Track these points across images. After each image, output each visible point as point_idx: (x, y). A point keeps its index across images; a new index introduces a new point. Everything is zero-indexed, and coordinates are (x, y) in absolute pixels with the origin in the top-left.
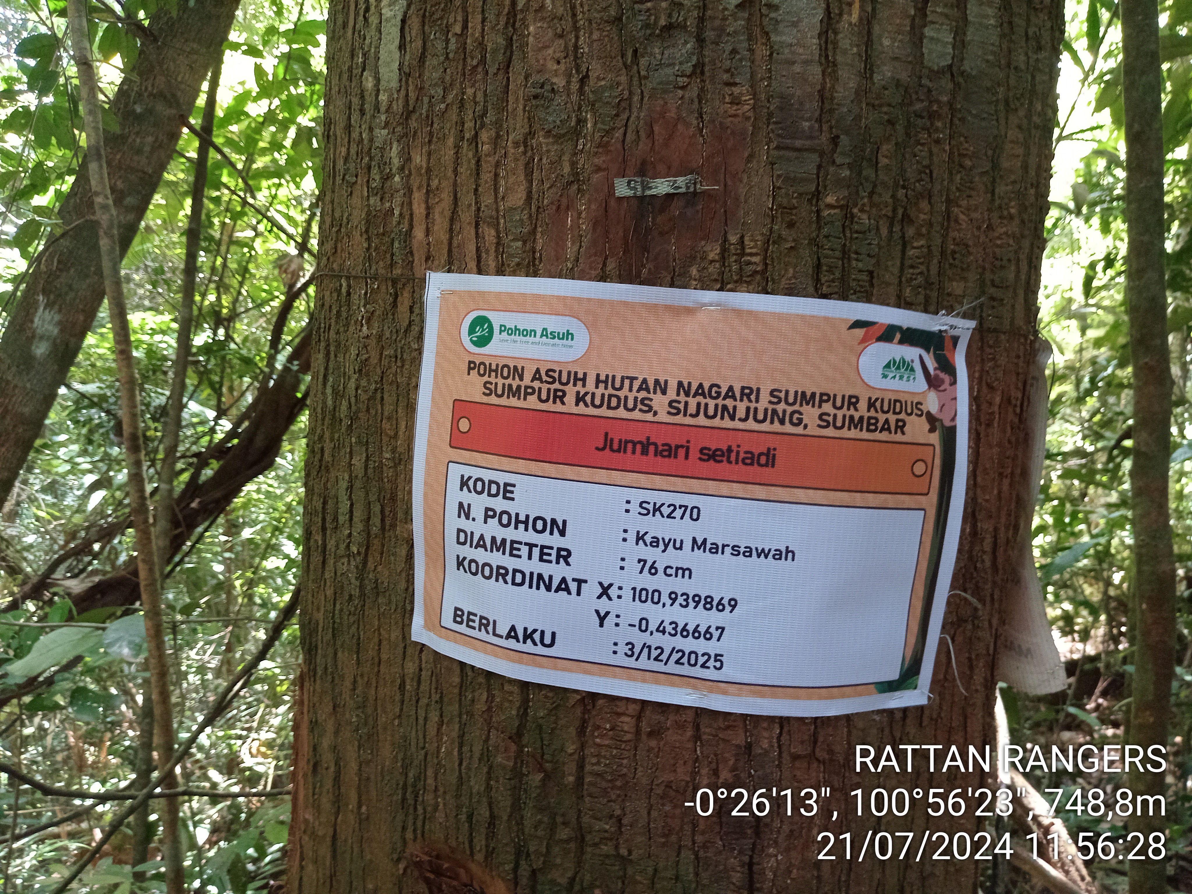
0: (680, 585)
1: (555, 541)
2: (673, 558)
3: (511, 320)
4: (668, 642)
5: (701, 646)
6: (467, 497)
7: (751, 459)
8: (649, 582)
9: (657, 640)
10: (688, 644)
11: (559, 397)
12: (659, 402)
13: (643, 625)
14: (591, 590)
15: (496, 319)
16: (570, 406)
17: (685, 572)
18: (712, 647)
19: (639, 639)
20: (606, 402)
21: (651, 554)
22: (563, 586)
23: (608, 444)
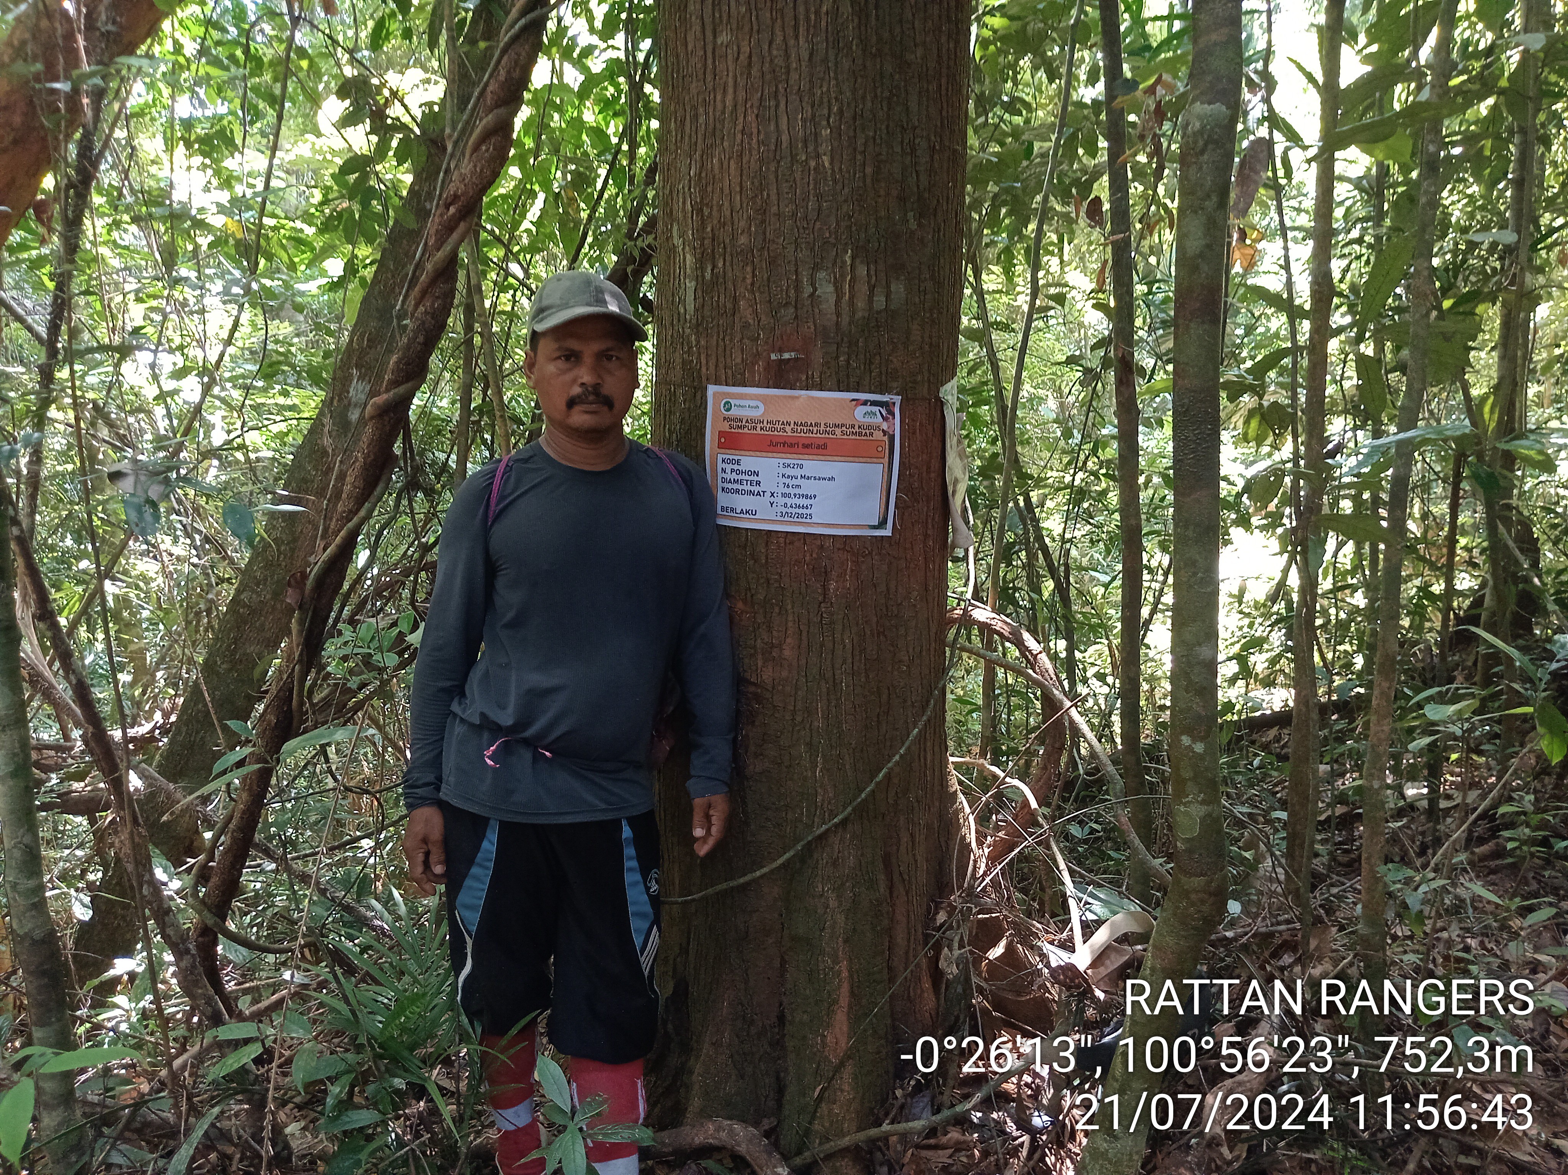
0: (797, 491)
1: (755, 478)
2: (795, 482)
3: (738, 402)
4: (794, 511)
5: (805, 511)
6: (724, 466)
7: (819, 447)
8: (787, 490)
9: (790, 510)
10: (801, 511)
11: (755, 428)
12: (788, 428)
13: (785, 505)
14: (768, 494)
15: (733, 402)
16: (759, 431)
17: (799, 486)
18: (808, 511)
19: (784, 510)
20: (771, 429)
21: (787, 481)
22: (759, 494)
23: (771, 444)
